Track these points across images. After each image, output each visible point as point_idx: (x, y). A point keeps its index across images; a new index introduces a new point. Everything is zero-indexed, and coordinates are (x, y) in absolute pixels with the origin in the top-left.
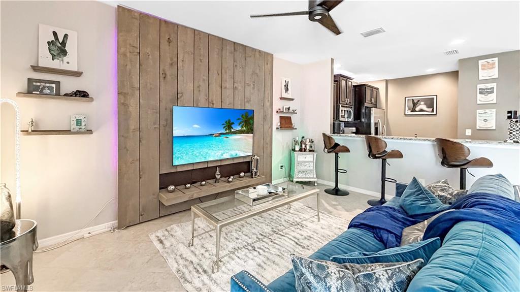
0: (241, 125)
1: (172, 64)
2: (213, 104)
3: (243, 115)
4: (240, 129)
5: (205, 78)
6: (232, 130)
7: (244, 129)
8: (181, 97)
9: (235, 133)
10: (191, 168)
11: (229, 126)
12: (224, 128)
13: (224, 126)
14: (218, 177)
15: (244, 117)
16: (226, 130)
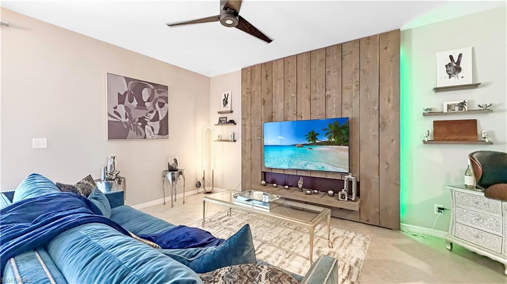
0: (328, 136)
1: (268, 93)
2: (301, 117)
3: (330, 125)
4: (327, 140)
5: (293, 95)
6: (317, 142)
7: (333, 139)
8: (274, 115)
9: (321, 144)
10: (282, 172)
11: (313, 137)
12: (307, 138)
13: (307, 137)
14: (300, 186)
15: (333, 127)
16: (309, 141)
